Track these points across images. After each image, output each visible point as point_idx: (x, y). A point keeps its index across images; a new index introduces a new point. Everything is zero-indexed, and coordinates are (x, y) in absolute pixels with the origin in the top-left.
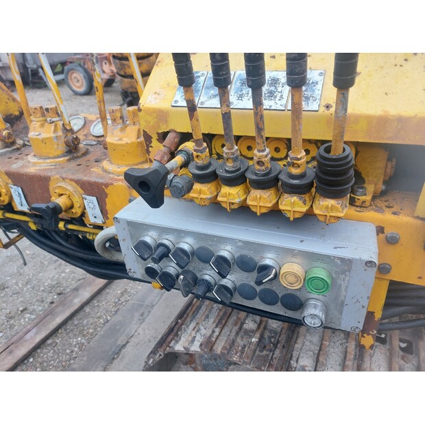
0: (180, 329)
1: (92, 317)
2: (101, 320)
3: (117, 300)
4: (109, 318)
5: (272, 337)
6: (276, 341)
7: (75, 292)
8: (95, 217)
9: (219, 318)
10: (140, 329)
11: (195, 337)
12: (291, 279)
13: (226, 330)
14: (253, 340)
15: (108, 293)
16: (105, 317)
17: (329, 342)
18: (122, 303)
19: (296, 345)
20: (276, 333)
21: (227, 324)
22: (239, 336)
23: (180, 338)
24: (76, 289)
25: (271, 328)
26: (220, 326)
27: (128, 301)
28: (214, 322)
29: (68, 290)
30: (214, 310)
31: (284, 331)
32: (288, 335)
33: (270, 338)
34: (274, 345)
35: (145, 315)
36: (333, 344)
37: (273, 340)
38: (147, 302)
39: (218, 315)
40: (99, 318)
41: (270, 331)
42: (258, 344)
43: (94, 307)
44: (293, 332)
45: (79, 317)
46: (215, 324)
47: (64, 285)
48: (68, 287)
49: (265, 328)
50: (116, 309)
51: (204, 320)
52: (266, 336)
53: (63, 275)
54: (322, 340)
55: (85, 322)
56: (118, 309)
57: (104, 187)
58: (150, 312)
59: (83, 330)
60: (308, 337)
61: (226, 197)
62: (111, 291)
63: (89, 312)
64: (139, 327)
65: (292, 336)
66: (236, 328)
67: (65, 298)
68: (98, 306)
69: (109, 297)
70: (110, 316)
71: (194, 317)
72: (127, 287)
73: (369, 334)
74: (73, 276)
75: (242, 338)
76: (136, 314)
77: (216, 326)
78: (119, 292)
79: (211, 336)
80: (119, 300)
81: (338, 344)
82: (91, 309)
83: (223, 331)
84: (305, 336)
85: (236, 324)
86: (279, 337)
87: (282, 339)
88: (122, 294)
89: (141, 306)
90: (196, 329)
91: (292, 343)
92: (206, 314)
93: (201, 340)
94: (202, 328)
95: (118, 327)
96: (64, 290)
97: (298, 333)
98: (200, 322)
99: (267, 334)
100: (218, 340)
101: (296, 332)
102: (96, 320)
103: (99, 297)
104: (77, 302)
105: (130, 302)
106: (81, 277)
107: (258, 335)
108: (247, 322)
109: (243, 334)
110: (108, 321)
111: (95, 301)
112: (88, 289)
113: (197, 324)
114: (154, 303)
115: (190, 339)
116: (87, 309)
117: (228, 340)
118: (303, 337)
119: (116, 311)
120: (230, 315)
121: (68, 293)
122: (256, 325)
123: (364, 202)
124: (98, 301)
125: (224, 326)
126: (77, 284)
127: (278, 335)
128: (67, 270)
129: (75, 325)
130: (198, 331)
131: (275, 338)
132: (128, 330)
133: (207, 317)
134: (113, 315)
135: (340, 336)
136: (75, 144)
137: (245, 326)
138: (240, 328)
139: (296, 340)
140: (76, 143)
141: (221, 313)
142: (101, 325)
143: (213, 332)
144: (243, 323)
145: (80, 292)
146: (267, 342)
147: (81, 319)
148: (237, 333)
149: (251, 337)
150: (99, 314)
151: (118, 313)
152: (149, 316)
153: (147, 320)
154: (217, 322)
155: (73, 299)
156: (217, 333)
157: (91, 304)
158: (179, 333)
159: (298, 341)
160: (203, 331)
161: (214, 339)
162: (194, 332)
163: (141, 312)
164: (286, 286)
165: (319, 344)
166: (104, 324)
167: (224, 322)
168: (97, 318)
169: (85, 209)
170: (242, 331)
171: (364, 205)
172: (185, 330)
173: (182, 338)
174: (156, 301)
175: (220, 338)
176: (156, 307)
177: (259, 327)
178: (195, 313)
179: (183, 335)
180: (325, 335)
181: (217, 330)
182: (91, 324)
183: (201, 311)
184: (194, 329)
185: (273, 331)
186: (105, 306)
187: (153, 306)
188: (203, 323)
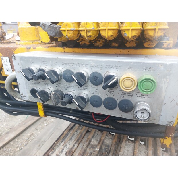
0: (55, 146)
1: (14, 147)
2: (18, 149)
3: (27, 139)
4: (22, 147)
5: (107, 148)
6: (109, 151)
7: (7, 134)
8: (8, 71)
9: (77, 138)
10: (38, 153)
11: (63, 149)
12: (128, 83)
13: (81, 145)
14: (96, 149)
15: (23, 135)
16: (20, 147)
17: (138, 151)
18: (30, 140)
19: (120, 152)
20: (108, 146)
21: (82, 142)
22: (88, 148)
23: (55, 151)
24: (7, 133)
25: (106, 144)
26: (78, 143)
27: (33, 139)
28: (74, 141)
29: (4, 133)
30: (75, 136)
31: (113, 145)
32: (115, 147)
33: (105, 149)
34: (107, 153)
35: (41, 146)
36: (140, 152)
37: (107, 150)
38: (42, 140)
39: (77, 137)
40: (17, 147)
41: (105, 145)
42: (99, 152)
43: (15, 142)
44: (118, 145)
45: (7, 147)
46: (75, 142)
47: (2, 131)
48: (4, 132)
49: (103, 144)
50: (26, 143)
51: (69, 140)
52: (103, 148)
53: (2, 126)
54: (134, 149)
55: (9, 149)
56: (28, 143)
57: (13, 50)
58: (43, 144)
59: (8, 153)
60: (126, 148)
61: (84, 26)
62: (25, 134)
63: (12, 144)
64: (37, 152)
65: (118, 148)
66: (87, 143)
67: (1, 137)
68: (18, 141)
69: (23, 137)
70: (23, 147)
71: (64, 140)
72: (33, 133)
73: (169, 137)
74: (7, 127)
75: (90, 149)
76: (36, 145)
77: (76, 143)
78: (29, 135)
79: (72, 148)
80: (29, 139)
81: (142, 152)
82: (14, 143)
83: (79, 146)
84: (125, 147)
85: (86, 141)
86: (110, 148)
87: (112, 149)
88: (30, 136)
89: (39, 141)
90: (64, 145)
91: (118, 152)
92: (70, 137)
93: (66, 151)
94: (67, 144)
95: (26, 152)
96: (1, 133)
97: (121, 146)
98: (67, 141)
99: (103, 147)
100: (76, 150)
101: (120, 146)
102: (15, 148)
103: (19, 137)
104: (7, 139)
105: (34, 139)
106: (11, 127)
107: (99, 147)
108: (93, 140)
109: (90, 147)
110: (21, 149)
111: (16, 139)
112: (13, 133)
113: (65, 142)
114: (46, 140)
115: (60, 150)
116: (12, 143)
117: (82, 150)
118: (124, 148)
119: (26, 144)
120: (83, 137)
121: (3, 135)
122: (98, 142)
123: (169, 44)
124: (18, 139)
125: (80, 143)
126: (9, 130)
127: (110, 147)
128: (5, 124)
129: (4, 151)
130: (65, 146)
131: (108, 149)
132: (31, 153)
133: (71, 139)
134: (25, 146)
135: (143, 148)
136: (2, 35)
137: (92, 143)
138: (89, 144)
139: (120, 149)
140: (4, 35)
141: (79, 136)
142: (18, 151)
143: (74, 146)
144: (90, 141)
145: (9, 134)
146: (104, 151)
147: (8, 148)
148: (87, 146)
149: (95, 148)
150: (17, 146)
151: (27, 145)
152: (43, 146)
153: (41, 148)
154: (76, 140)
155: (5, 138)
156: (76, 147)
157: (14, 140)
158: (55, 147)
159: (121, 150)
160: (68, 146)
161: (74, 150)
162: (63, 147)
163: (39, 144)
164: (124, 90)
165: (133, 152)
166: (19, 151)
167: (80, 141)
168: (16, 147)
169: (2, 66)
170: (90, 145)
171: (169, 47)
172: (58, 146)
173: (56, 151)
174: (47, 139)
175: (77, 149)
176: (46, 142)
177: (99, 143)
178: (65, 137)
179: (57, 149)
180: (136, 147)
181: (76, 145)
182: (13, 151)
183: (68, 137)
184: (63, 145)
185: (107, 145)
186: (21, 142)
187: (45, 142)
188: (69, 142)
